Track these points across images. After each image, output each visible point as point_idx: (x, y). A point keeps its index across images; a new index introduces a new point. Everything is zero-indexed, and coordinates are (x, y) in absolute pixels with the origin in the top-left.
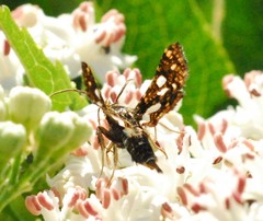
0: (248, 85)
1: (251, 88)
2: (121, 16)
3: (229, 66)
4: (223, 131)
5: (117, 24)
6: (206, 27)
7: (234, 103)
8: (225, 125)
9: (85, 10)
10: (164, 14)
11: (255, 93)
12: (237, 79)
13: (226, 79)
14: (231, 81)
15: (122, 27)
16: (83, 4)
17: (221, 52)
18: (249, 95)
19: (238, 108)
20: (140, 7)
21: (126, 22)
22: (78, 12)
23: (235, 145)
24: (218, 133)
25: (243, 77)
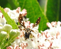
0: (52, 24)
1: (52, 25)
2: (26, 10)
3: (48, 21)
4: (47, 34)
6: (43, 13)
7: (49, 28)
8: (47, 33)
9: (19, 9)
10: (34, 10)
11: (53, 26)
13: (47, 23)
14: (48, 24)
15: (26, 12)
17: (46, 18)
18: (52, 26)
19: (50, 29)
20: (29, 9)
21: (27, 12)
22: (17, 9)
23: (49, 37)
24: (46, 34)
25: (51, 23)
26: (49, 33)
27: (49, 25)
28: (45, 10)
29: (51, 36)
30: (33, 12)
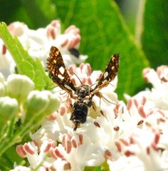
0: (159, 74)
1: (161, 77)
2: (77, 30)
3: (146, 62)
4: (143, 104)
5: (75, 35)
6: (131, 38)
7: (150, 86)
8: (144, 101)
9: (54, 25)
10: (104, 29)
11: (163, 80)
12: (152, 71)
13: (145, 70)
14: (148, 72)
15: (79, 36)
16: (53, 22)
17: (141, 54)
18: (160, 81)
19: (153, 89)
20: (89, 24)
21: (81, 34)
22: (50, 27)
23: (151, 113)
24: (140, 105)
25: (156, 70)
26: (150, 100)
27: (150, 75)
28: (139, 29)
29: (155, 110)
30: (102, 34)
